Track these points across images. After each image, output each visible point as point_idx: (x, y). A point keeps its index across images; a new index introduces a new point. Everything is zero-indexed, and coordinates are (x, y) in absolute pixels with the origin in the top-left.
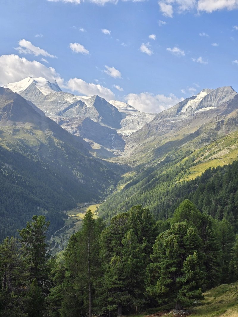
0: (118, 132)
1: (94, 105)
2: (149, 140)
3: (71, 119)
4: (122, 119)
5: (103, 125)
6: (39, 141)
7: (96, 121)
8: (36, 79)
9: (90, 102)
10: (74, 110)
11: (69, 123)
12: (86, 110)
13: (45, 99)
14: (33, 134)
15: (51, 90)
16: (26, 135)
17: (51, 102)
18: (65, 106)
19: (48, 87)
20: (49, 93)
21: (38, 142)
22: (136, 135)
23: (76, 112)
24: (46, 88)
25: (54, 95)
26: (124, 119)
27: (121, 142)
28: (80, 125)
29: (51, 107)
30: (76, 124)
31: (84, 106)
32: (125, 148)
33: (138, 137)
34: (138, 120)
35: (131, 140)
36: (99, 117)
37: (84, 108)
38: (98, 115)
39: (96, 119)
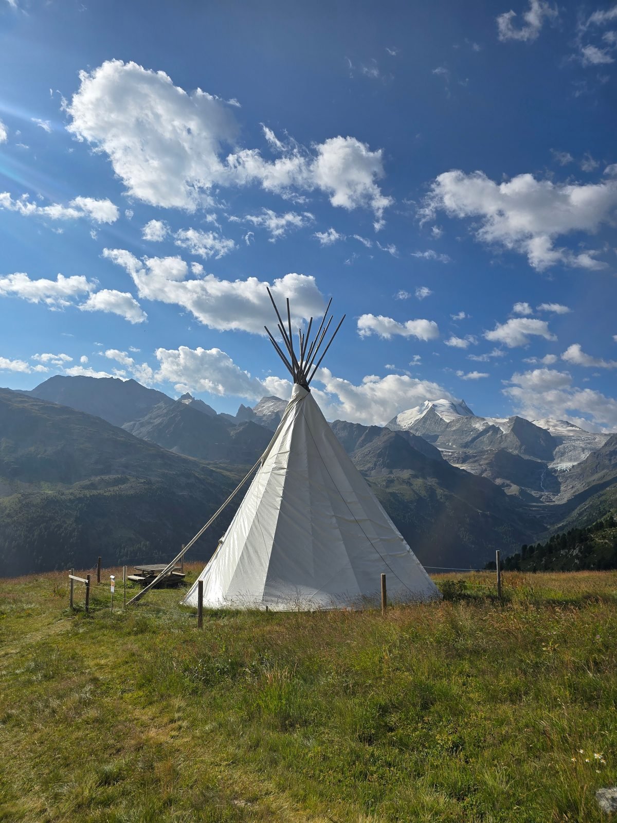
0: (550, 467)
1: (512, 430)
2: (596, 476)
3: (478, 453)
4: (558, 446)
5: (526, 457)
6: (417, 494)
7: (516, 452)
8: (436, 402)
9: (506, 427)
10: (485, 439)
11: (476, 459)
12: (502, 438)
13: (447, 427)
14: (411, 484)
15: (455, 414)
16: (401, 487)
17: (454, 431)
18: (473, 434)
19: (452, 410)
20: (453, 418)
21: (415, 496)
22: (579, 470)
23: (487, 442)
24: (448, 412)
25: (458, 421)
26: (560, 446)
27: (553, 481)
28: (491, 460)
29: (455, 437)
30: (486, 459)
31: (499, 432)
32: (562, 488)
33: (582, 470)
34: (583, 446)
35: (571, 477)
36: (520, 447)
37: (499, 436)
38: (519, 443)
39: (516, 449)
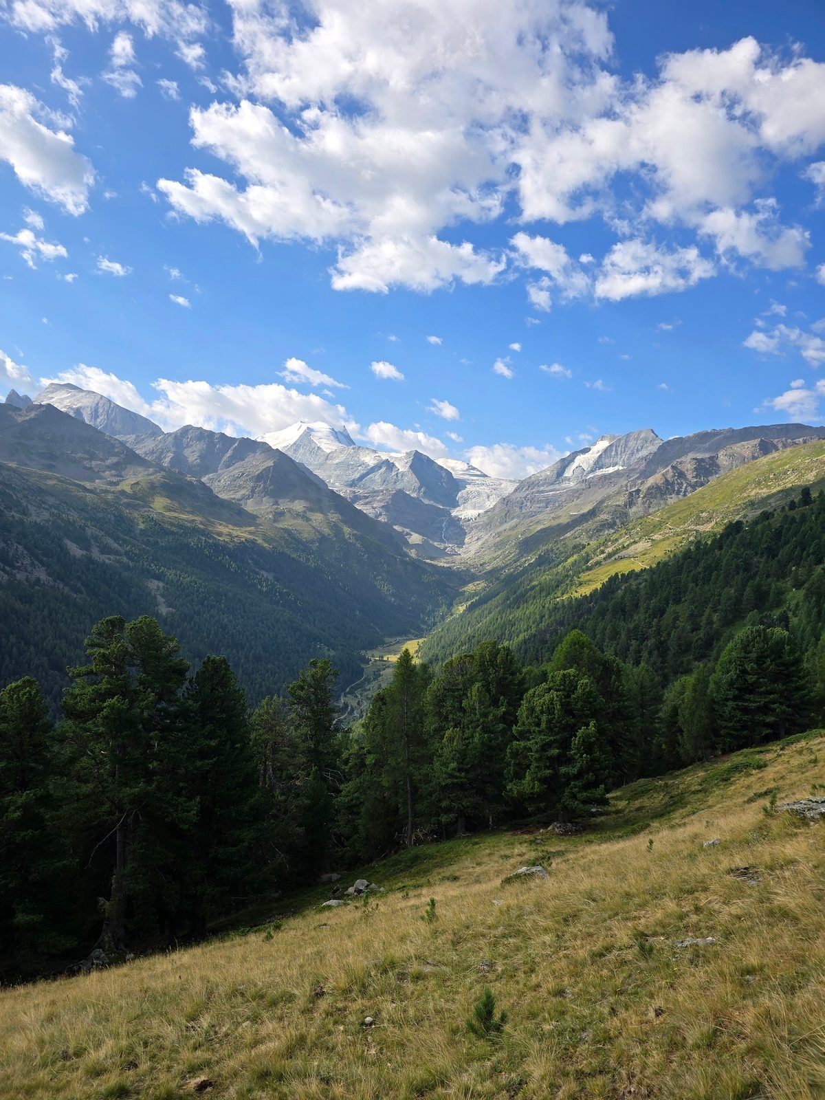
0: (453, 514)
1: (411, 467)
2: (507, 526)
3: (372, 492)
4: (460, 490)
5: (426, 502)
6: (318, 531)
7: (414, 495)
8: (311, 425)
9: (403, 463)
10: (377, 476)
11: (367, 500)
12: (397, 476)
13: (327, 459)
14: (308, 520)
15: (337, 443)
16: (296, 521)
17: (337, 464)
18: (362, 470)
19: (332, 437)
20: (334, 448)
21: (317, 534)
22: (485, 519)
23: (380, 480)
24: (328, 440)
25: (341, 452)
26: (463, 491)
27: (458, 531)
28: (387, 502)
29: (338, 472)
30: (380, 501)
31: (394, 469)
32: (466, 540)
33: (489, 521)
34: (488, 492)
35: (476, 527)
36: (420, 489)
37: (393, 473)
38: (418, 484)
39: (414, 491)
